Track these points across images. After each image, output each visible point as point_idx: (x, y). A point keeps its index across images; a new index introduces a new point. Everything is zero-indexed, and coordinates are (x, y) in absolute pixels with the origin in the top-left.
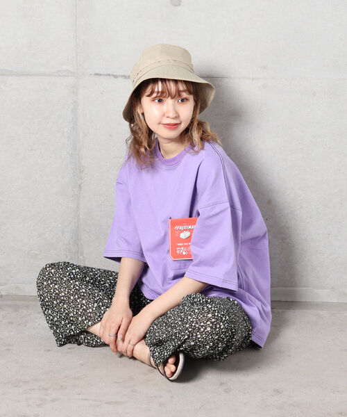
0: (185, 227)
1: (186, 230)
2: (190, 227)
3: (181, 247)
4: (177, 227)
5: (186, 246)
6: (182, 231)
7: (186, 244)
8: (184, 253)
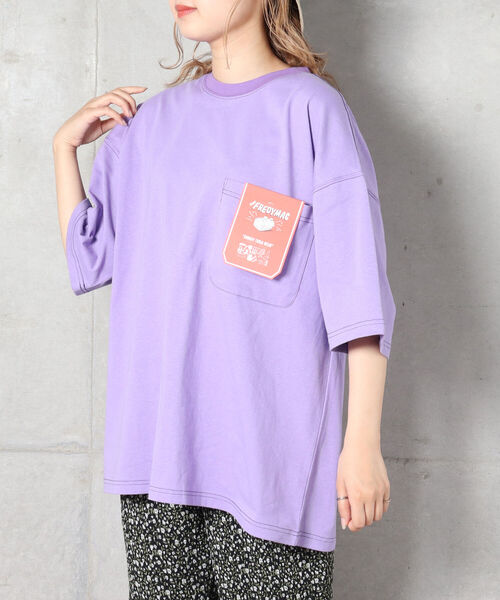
0: (270, 209)
1: (269, 216)
2: (278, 213)
3: (248, 243)
4: (255, 204)
5: (258, 245)
6: (260, 215)
7: (259, 241)
8: (250, 258)
